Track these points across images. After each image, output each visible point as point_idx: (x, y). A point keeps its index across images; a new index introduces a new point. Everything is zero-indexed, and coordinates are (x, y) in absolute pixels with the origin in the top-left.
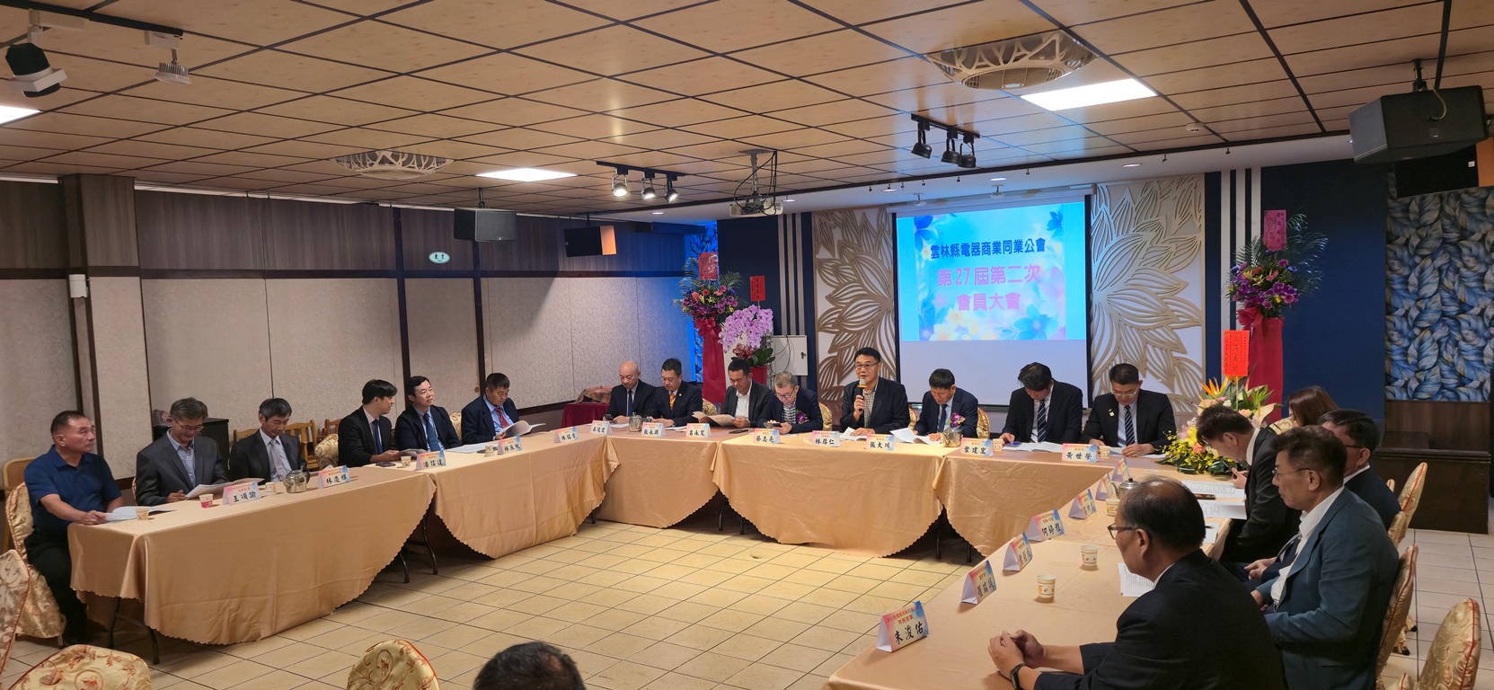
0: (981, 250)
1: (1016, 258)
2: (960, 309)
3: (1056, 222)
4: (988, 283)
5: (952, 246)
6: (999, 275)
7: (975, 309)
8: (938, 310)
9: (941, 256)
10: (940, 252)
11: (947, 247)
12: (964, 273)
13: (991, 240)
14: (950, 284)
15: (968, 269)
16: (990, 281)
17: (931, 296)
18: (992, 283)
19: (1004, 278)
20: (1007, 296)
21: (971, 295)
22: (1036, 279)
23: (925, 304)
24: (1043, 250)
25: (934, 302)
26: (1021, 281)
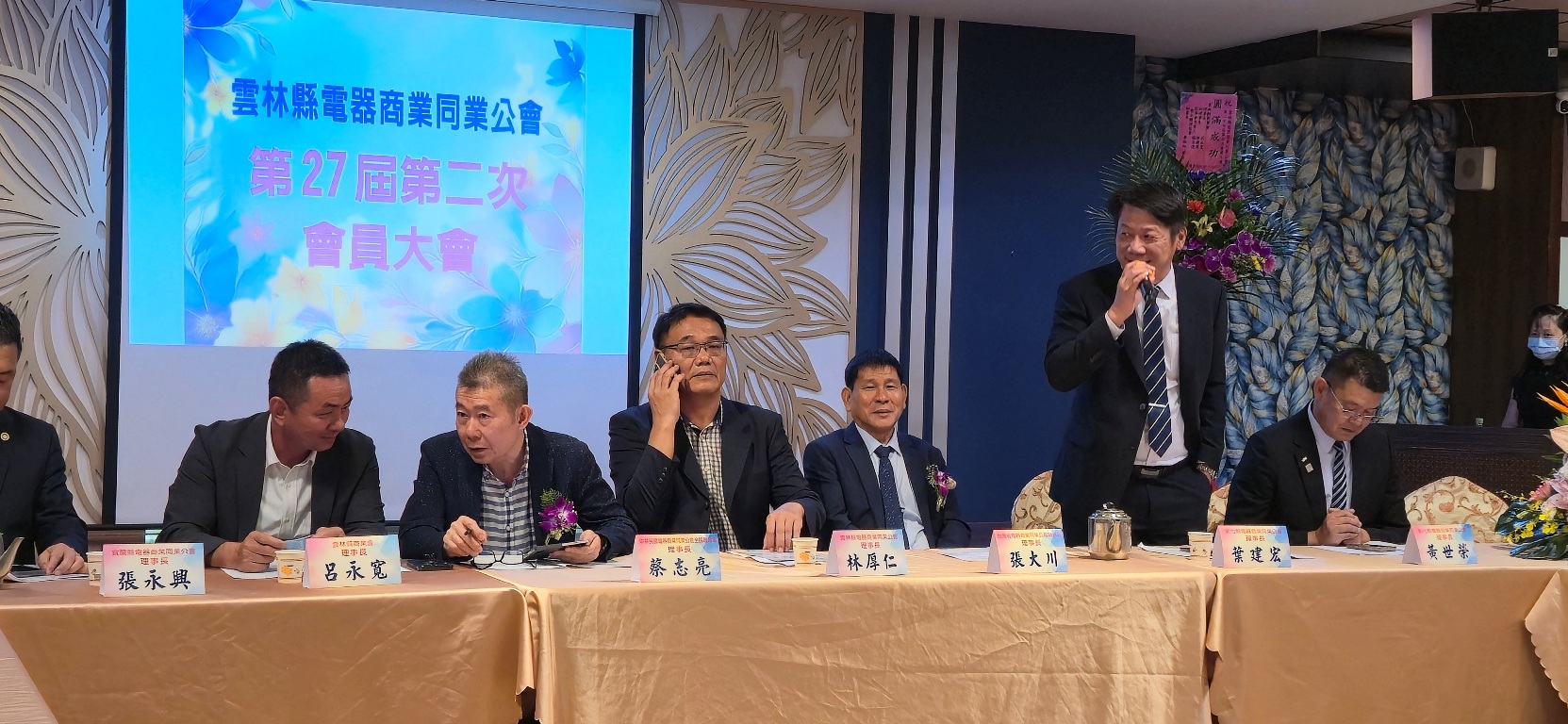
0: (377, 108)
1: (466, 140)
2: (313, 262)
3: (569, 66)
4: (393, 198)
5: (299, 90)
6: (422, 181)
7: (357, 263)
8: (246, 259)
9: (261, 110)
10: (259, 97)
11: (281, 89)
12: (329, 165)
13: (407, 89)
14: (286, 191)
15: (340, 157)
16: (399, 193)
17: (227, 220)
18: (406, 199)
19: (437, 191)
20: (441, 236)
21: (347, 226)
22: (515, 197)
23: (207, 239)
24: (537, 132)
25: (235, 237)
26: (478, 201)
